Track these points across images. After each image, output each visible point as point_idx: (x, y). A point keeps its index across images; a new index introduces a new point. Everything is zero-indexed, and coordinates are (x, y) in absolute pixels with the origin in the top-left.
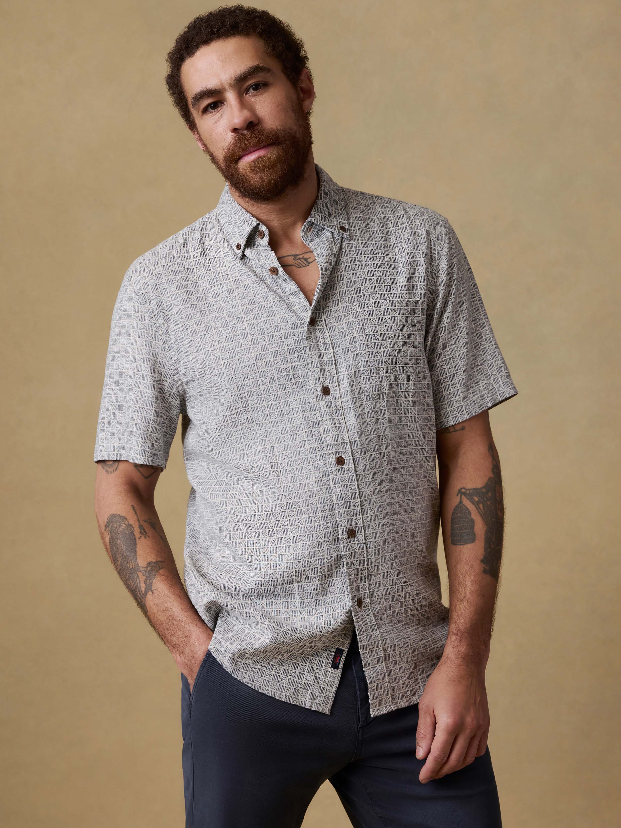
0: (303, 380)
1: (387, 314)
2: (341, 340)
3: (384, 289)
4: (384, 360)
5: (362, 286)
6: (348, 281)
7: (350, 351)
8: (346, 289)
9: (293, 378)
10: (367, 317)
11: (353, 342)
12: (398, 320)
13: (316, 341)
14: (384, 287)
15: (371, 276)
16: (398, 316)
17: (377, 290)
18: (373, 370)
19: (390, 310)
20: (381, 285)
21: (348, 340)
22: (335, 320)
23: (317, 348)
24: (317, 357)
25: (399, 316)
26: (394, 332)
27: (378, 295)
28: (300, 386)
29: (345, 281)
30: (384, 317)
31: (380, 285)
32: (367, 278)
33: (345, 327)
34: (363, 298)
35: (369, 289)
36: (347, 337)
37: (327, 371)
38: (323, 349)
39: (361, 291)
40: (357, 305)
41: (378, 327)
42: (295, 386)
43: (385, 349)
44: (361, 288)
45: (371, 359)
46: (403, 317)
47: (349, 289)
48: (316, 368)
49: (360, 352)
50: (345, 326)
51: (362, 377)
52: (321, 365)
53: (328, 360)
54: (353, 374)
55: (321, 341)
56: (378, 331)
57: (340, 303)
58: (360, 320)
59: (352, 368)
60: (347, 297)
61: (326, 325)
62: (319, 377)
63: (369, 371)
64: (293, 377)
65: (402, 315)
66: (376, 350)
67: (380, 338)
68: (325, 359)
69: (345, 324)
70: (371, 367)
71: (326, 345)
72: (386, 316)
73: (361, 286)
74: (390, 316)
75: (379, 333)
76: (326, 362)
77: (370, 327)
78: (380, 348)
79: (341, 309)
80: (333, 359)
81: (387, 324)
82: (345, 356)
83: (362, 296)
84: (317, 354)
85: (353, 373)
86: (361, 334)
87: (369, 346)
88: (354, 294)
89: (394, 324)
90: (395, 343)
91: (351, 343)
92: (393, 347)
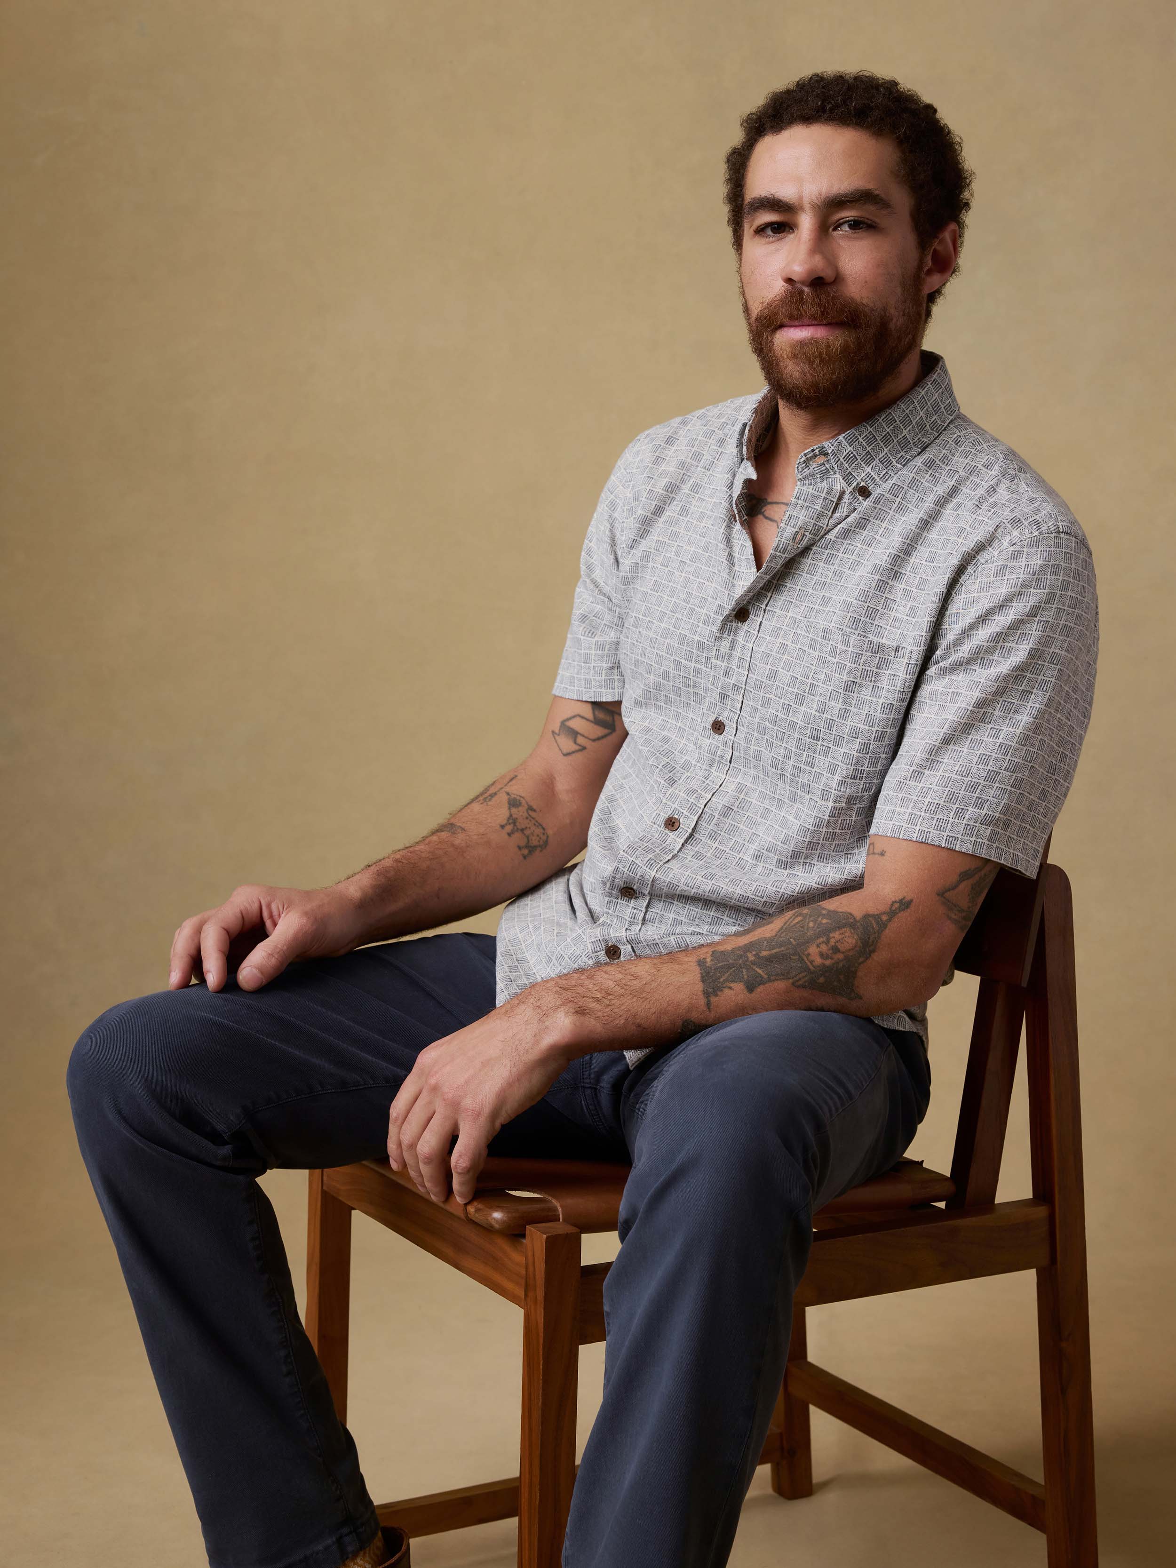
2: (761, 665)
3: (864, 612)
8: (811, 591)
10: (807, 649)
11: (773, 678)
13: (732, 648)
14: (865, 609)
17: (851, 611)
20: (862, 603)
21: (768, 671)
22: (770, 631)
23: (728, 659)
24: (722, 673)
26: (833, 688)
31: (860, 603)
33: (775, 650)
35: (840, 605)
37: (728, 700)
38: (736, 664)
41: (813, 671)
47: (815, 592)
48: (715, 689)
50: (776, 647)
51: (766, 737)
52: (724, 687)
53: (736, 685)
54: (756, 725)
55: (739, 651)
58: (798, 649)
59: (757, 715)
61: (758, 632)
62: (716, 702)
66: (795, 706)
68: (732, 682)
69: (778, 645)
71: (742, 661)
74: (836, 660)
76: (732, 686)
80: (744, 687)
81: (828, 672)
82: (756, 692)
84: (723, 668)
88: (817, 605)
89: (838, 675)
90: (827, 706)
91: (769, 677)
92: (820, 711)
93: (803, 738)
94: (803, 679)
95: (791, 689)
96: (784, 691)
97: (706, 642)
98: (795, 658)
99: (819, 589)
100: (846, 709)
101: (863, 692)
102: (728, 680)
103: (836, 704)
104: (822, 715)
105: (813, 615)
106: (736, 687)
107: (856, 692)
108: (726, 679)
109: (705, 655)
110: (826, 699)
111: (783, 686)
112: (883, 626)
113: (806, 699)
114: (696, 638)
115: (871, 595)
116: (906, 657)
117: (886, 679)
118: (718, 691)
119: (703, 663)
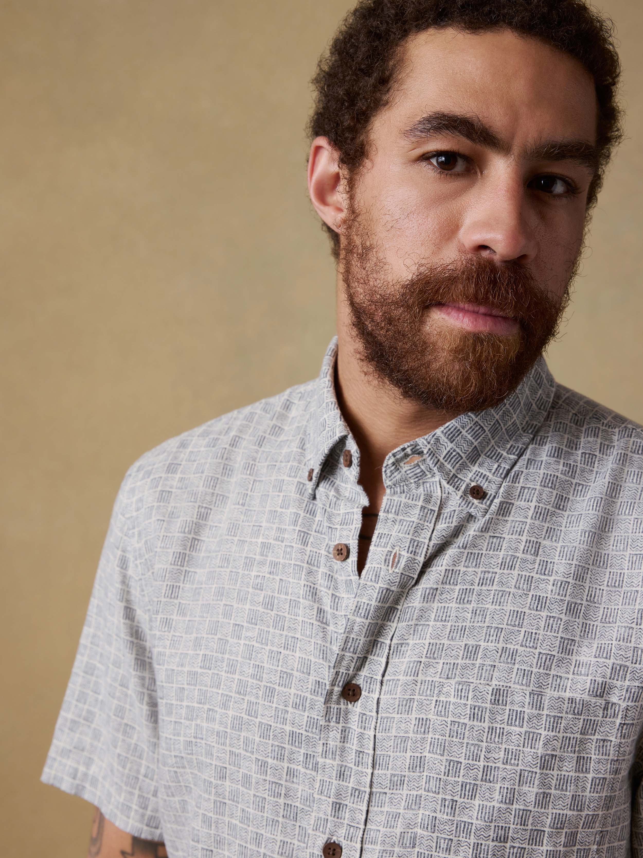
0: (302, 806)
1: (517, 723)
2: (395, 754)
3: (535, 661)
4: (474, 828)
5: (486, 644)
6: (457, 624)
7: (405, 785)
8: (446, 642)
9: (283, 795)
10: (466, 721)
11: (418, 768)
12: (541, 743)
13: (344, 739)
14: (536, 656)
15: (514, 626)
16: (544, 733)
17: (517, 661)
18: (442, 841)
19: (526, 717)
20: (531, 650)
21: (408, 761)
22: (397, 706)
23: (341, 756)
24: (334, 775)
25: (546, 733)
26: (523, 768)
27: (515, 673)
28: (292, 815)
29: (449, 624)
30: (507, 728)
31: (528, 649)
32: (504, 626)
33: (412, 729)
34: (476, 671)
35: (499, 655)
36: (409, 754)
37: (347, 810)
38: (353, 760)
39: (480, 653)
40: (453, 687)
41: (484, 750)
42: (282, 810)
43: (485, 803)
44: (482, 647)
45: (445, 816)
46: (555, 738)
47: (452, 643)
48: (325, 798)
49: (426, 793)
50: (412, 726)
51: (417, 849)
52: (338, 795)
53: (356, 789)
54: (398, 837)
55: (355, 742)
56: (482, 759)
57: (420, 671)
58: (449, 722)
59: (399, 823)
60: (441, 661)
61: (377, 712)
62: (326, 817)
63: (435, 841)
64: (283, 792)
65: (554, 734)
66: (462, 800)
67: (480, 776)
68: (351, 785)
69: (413, 722)
70: (439, 835)
71: (361, 755)
72: (513, 728)
73: (482, 643)
74: (523, 730)
75: (482, 764)
76: (350, 791)
77: (465, 745)
78: (473, 797)
79: (419, 684)
80: (368, 790)
81: (511, 747)
82: (394, 791)
83: (477, 666)
84: (335, 769)
85: (398, 834)
86: (440, 757)
87: (449, 787)
88: (460, 658)
89: (529, 749)
90: (516, 793)
91: (412, 768)
92: (507, 801)
93: (484, 842)
94: (470, 762)
95: (453, 779)
96: (442, 783)
97: (304, 733)
98: (447, 735)
99: (458, 638)
100: (544, 793)
101: (565, 768)
102: (344, 783)
103: (530, 789)
104: (511, 807)
105: (458, 673)
106: (357, 792)
107: (556, 768)
108: (341, 782)
109: (302, 751)
110: (514, 784)
111: (439, 777)
112: (563, 675)
113: (479, 788)
114: (288, 728)
115: (541, 637)
116: (620, 716)
117: (593, 747)
118: (331, 800)
119: (301, 763)
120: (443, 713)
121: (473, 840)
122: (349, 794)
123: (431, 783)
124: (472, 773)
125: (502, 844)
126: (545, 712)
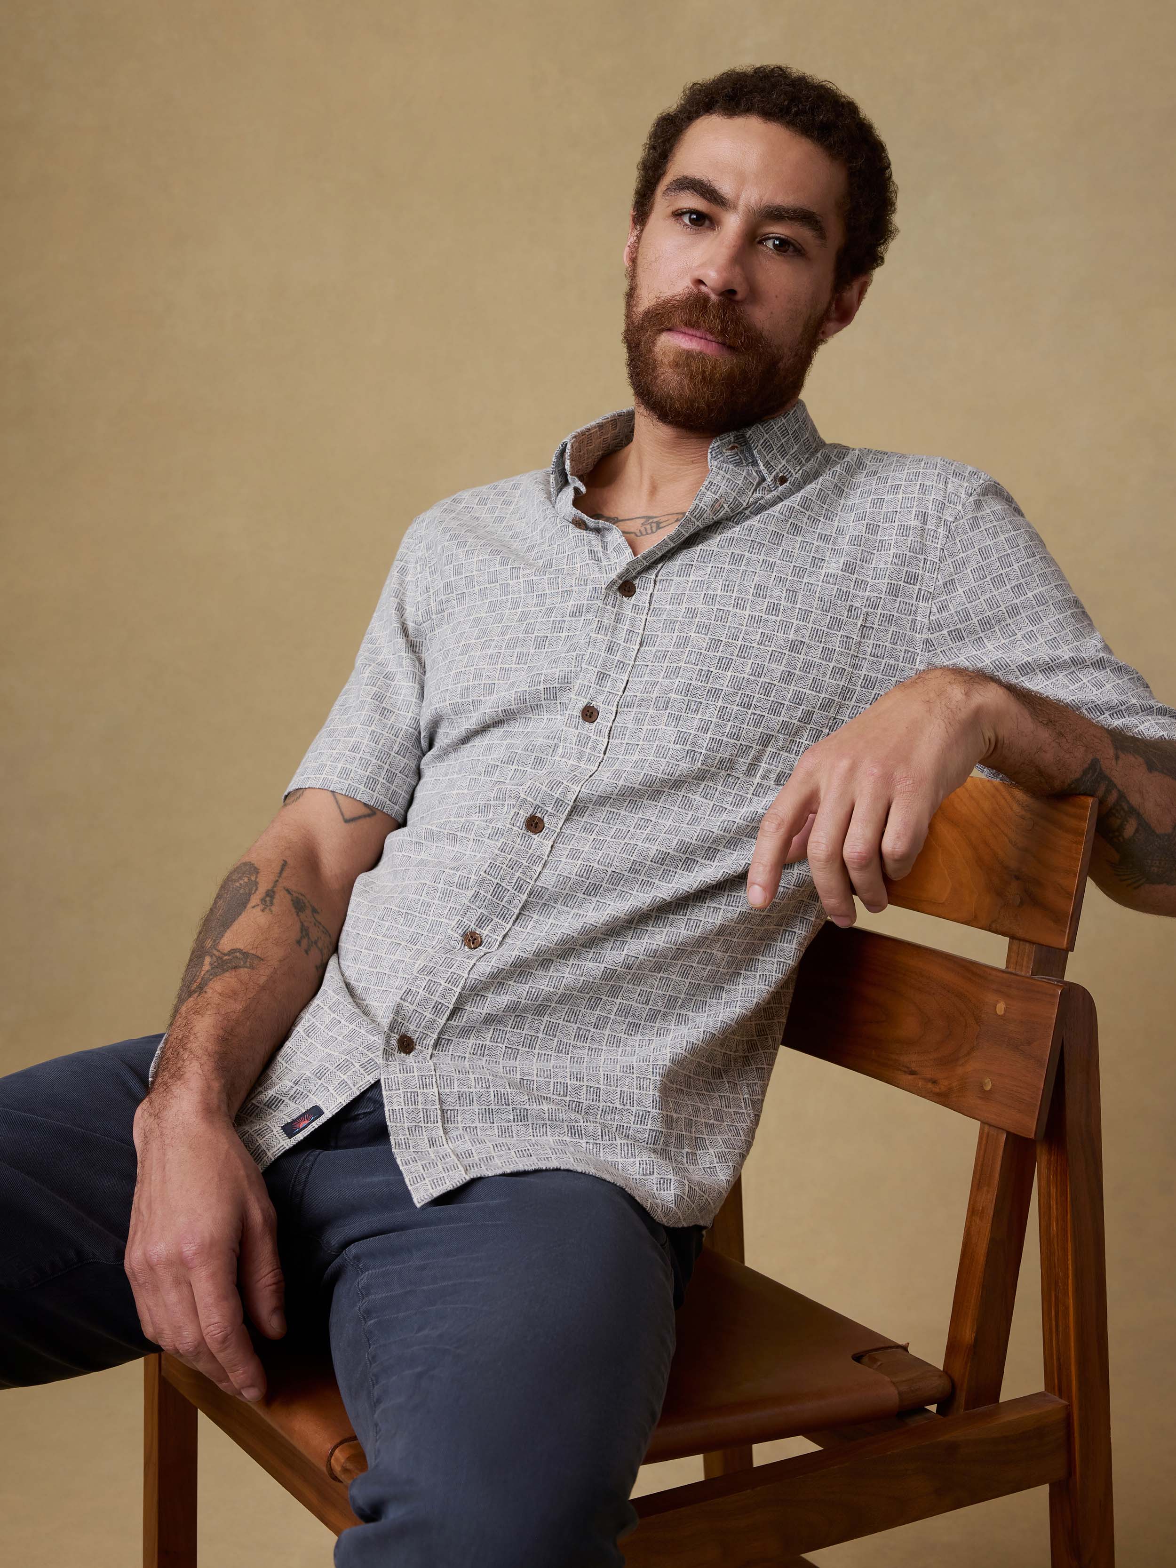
1: (774, 613)
3: (790, 571)
4: (723, 693)
7: (667, 658)
9: (542, 682)
10: (730, 609)
11: (682, 645)
13: (617, 621)
14: (792, 568)
15: (774, 544)
16: (795, 623)
18: (693, 703)
19: (782, 608)
21: (674, 639)
22: (668, 599)
23: (613, 633)
24: (604, 649)
25: (798, 622)
26: (774, 649)
28: (552, 696)
30: (764, 616)
31: (785, 562)
34: (740, 574)
35: (760, 564)
36: (676, 634)
37: (611, 680)
38: (623, 638)
39: (744, 561)
40: (721, 583)
41: (743, 632)
43: (737, 674)
44: (746, 557)
45: (699, 683)
48: (592, 668)
49: (686, 665)
50: (682, 613)
51: (668, 710)
52: (604, 665)
53: (622, 662)
54: (653, 700)
55: (628, 624)
56: (740, 639)
57: (692, 573)
58: (715, 610)
59: (656, 689)
60: (710, 565)
61: (649, 604)
62: (590, 685)
63: (686, 703)
64: (543, 679)
65: (804, 624)
66: (717, 671)
67: (736, 653)
68: (617, 658)
69: (683, 610)
71: (631, 634)
72: (769, 616)
73: (746, 553)
74: (778, 619)
75: (739, 643)
76: (615, 664)
77: (727, 627)
78: (727, 669)
79: (689, 583)
80: (632, 663)
81: (766, 632)
82: (656, 664)
83: (741, 571)
84: (606, 643)
85: (655, 697)
88: (727, 564)
89: (782, 635)
92: (756, 675)
93: (729, 706)
94: (730, 641)
107: (802, 653)
108: (608, 655)
111: (700, 652)
113: (733, 662)
118: (597, 670)
120: (710, 603)
121: (720, 703)
122: (614, 666)
123: (692, 656)
124: (730, 649)
125: (745, 710)
126: (798, 606)
